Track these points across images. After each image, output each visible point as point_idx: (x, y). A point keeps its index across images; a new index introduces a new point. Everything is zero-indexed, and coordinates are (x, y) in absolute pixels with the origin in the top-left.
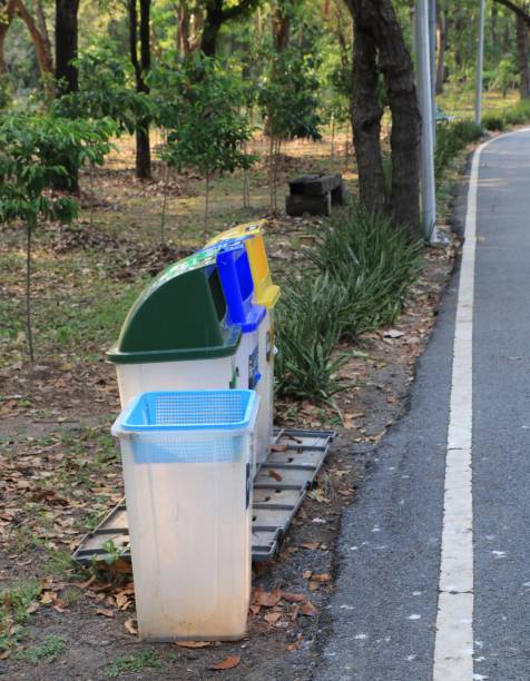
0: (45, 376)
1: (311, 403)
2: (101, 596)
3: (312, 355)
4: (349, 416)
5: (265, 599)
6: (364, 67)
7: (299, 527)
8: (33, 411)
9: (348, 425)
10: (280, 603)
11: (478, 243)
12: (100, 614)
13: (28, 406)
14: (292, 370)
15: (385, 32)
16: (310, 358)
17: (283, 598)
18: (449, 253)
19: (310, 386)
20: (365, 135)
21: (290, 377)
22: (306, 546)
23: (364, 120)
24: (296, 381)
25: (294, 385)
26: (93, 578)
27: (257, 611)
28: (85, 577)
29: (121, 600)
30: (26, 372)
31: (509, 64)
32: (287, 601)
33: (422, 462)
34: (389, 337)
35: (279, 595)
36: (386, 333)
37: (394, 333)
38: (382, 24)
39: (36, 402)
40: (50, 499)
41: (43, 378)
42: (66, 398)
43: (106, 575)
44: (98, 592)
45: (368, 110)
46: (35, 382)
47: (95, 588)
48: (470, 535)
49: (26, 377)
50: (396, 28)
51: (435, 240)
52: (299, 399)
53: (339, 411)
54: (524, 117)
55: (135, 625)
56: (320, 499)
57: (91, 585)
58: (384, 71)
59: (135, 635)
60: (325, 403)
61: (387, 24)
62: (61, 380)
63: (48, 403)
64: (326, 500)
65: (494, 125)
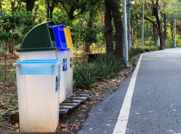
0: (9, 86)
1: (86, 89)
2: (11, 125)
3: (87, 76)
4: (97, 93)
5: (63, 125)
6: (108, 16)
7: (77, 112)
8: (4, 94)
9: (97, 95)
10: (68, 127)
11: (140, 67)
12: (9, 129)
13: (2, 93)
14: (81, 80)
15: (113, 6)
16: (86, 77)
17: (68, 126)
18: (132, 69)
19: (86, 85)
20: (108, 34)
21: (80, 82)
22: (78, 115)
23: (108, 30)
24: (82, 83)
25: (81, 84)
26: (9, 120)
27: (60, 128)
28: (7, 120)
29: (17, 125)
30: (4, 85)
31: (151, 38)
32: (70, 126)
33: (117, 99)
34: (112, 81)
35: (68, 124)
36: (111, 80)
37: (113, 80)
38: (113, 4)
39: (5, 92)
40: (2, 107)
41: (8, 87)
42: (14, 91)
43: (13, 119)
44: (10, 124)
45: (109, 27)
46: (6, 87)
47: (9, 123)
48: (129, 110)
49: (3, 86)
50: (116, 5)
51: (128, 66)
52: (83, 88)
53: (94, 92)
54: (155, 49)
55: (19, 131)
56: (85, 107)
57: (8, 122)
58: (113, 16)
59: (19, 133)
60: (90, 90)
61: (114, 4)
62: (14, 87)
63: (9, 92)
64: (87, 108)
65: (147, 50)
